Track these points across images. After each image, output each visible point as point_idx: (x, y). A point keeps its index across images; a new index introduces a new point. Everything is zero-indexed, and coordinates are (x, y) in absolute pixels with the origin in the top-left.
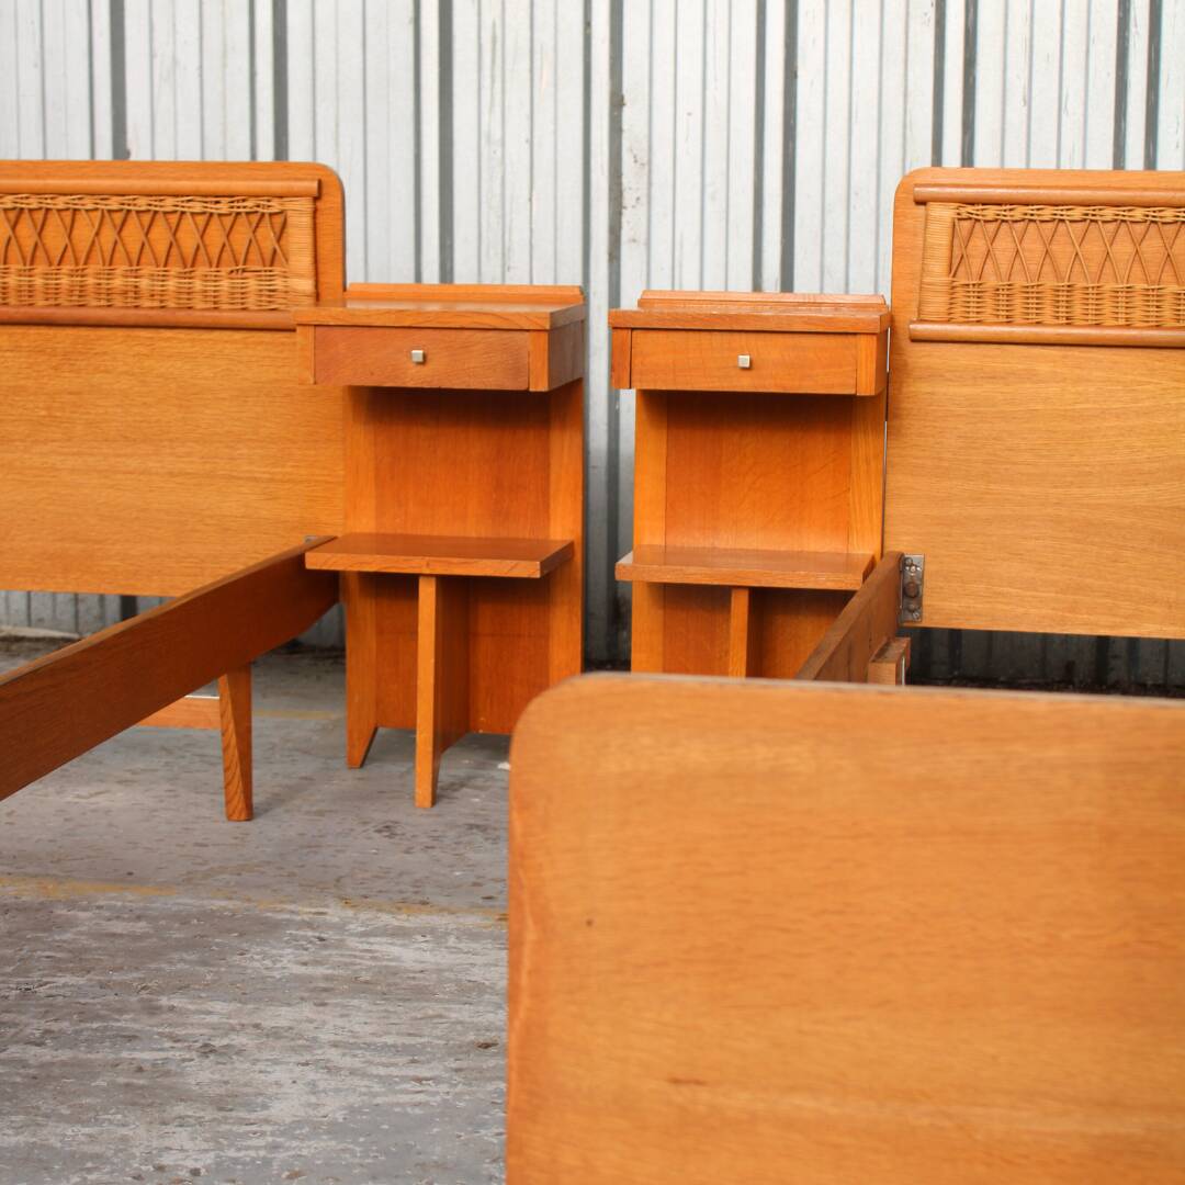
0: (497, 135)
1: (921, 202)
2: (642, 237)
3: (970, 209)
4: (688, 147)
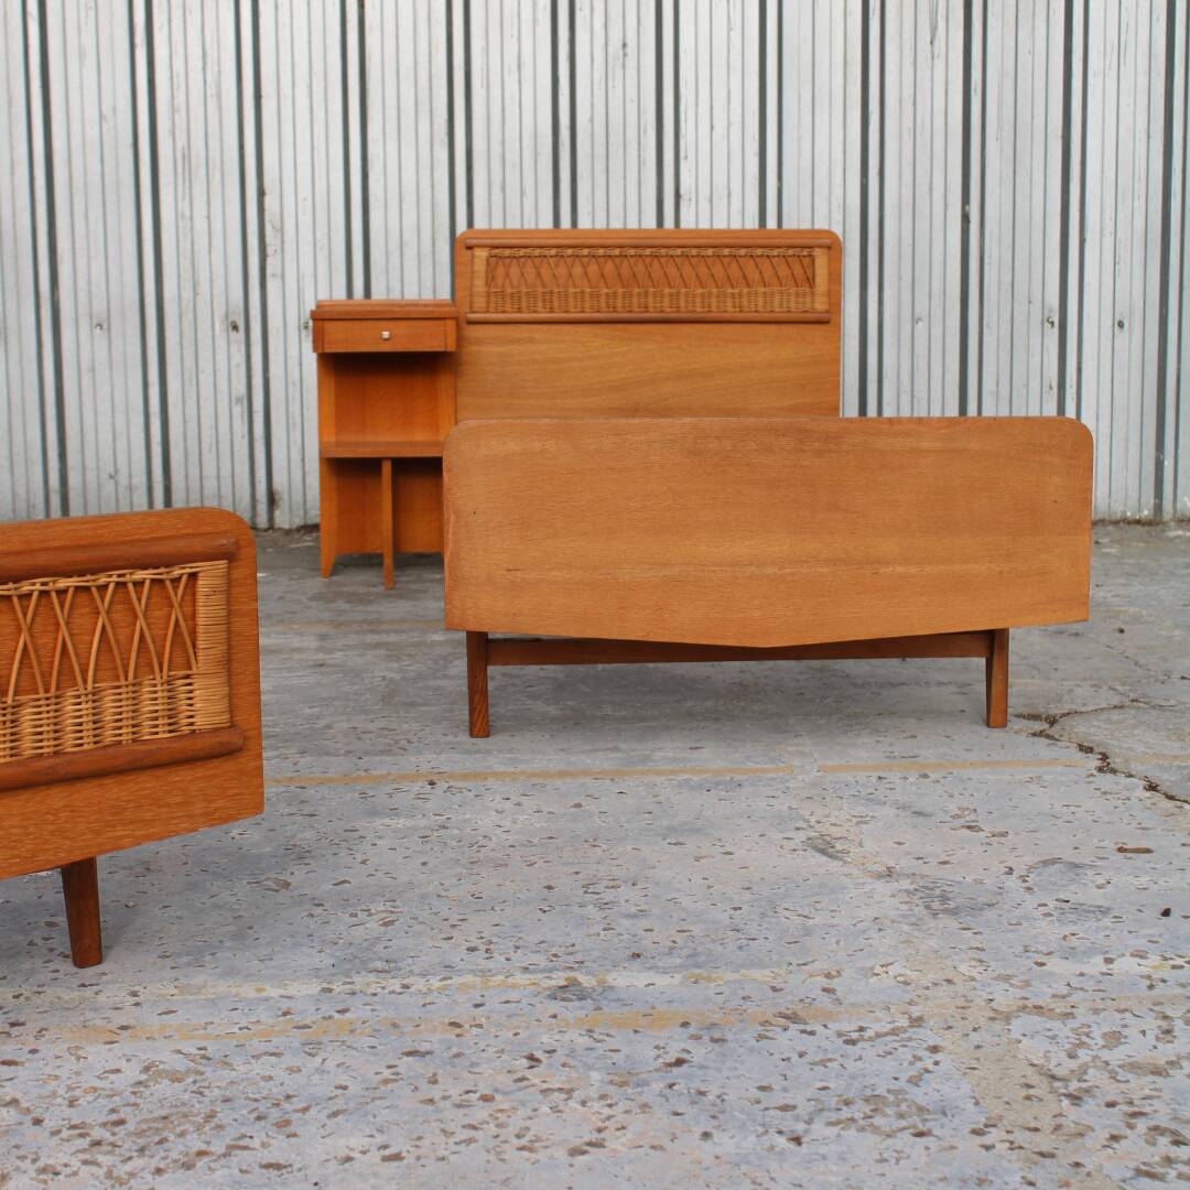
0: (188, 213)
1: (470, 248)
2: (279, 273)
3: (497, 251)
4: (305, 219)
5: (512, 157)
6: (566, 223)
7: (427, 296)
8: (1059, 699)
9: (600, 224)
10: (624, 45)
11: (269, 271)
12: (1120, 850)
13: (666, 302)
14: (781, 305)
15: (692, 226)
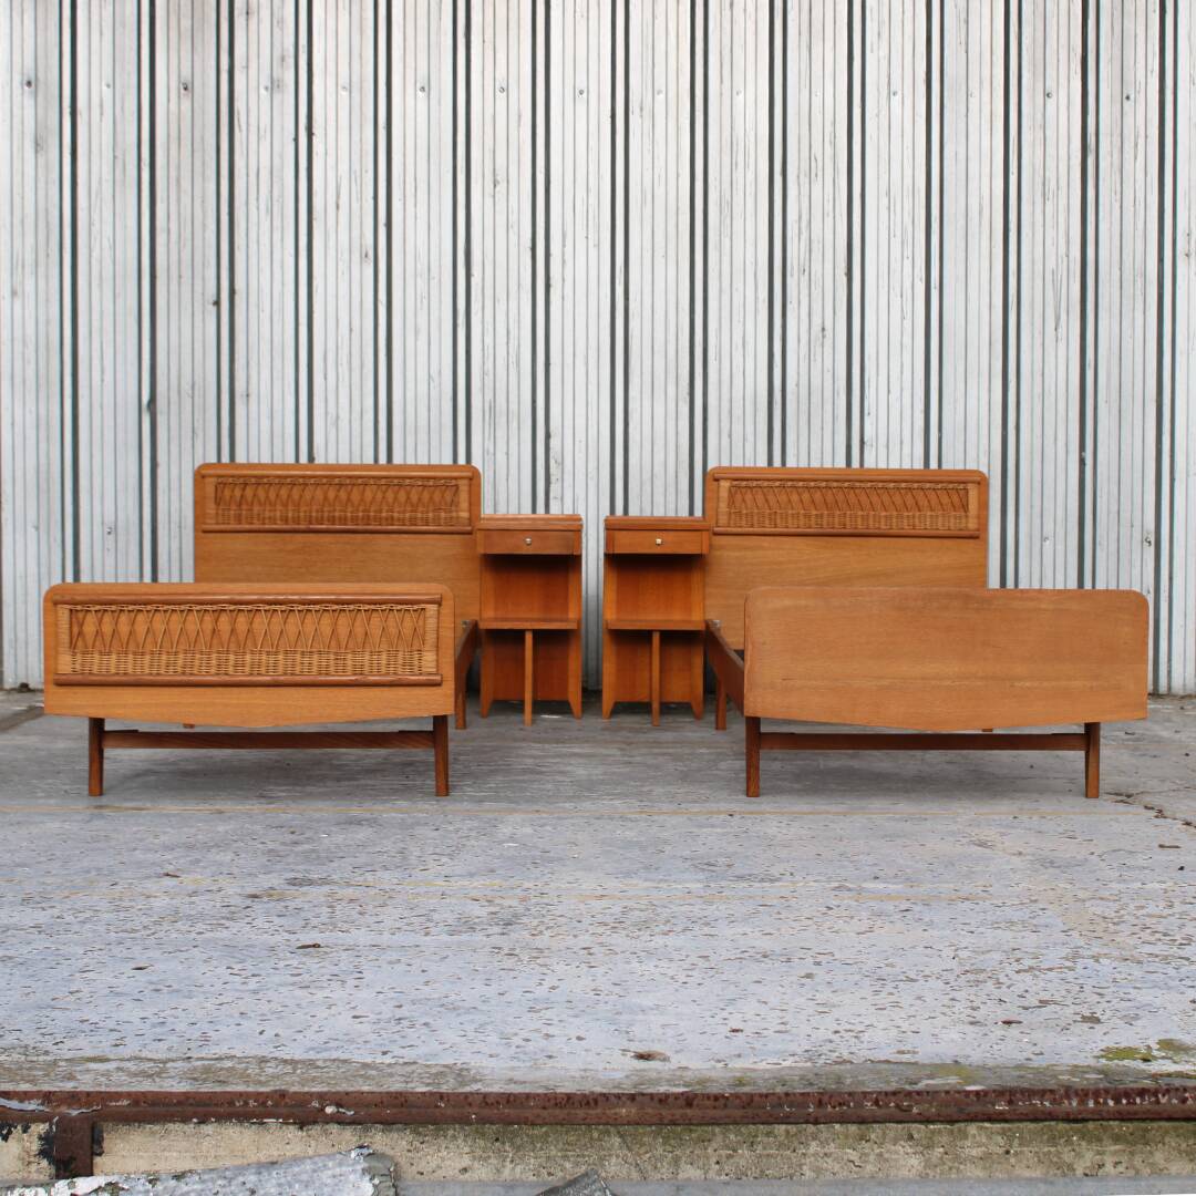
0: (492, 450)
1: (717, 480)
2: (559, 497)
3: (736, 482)
4: (580, 457)
5: (738, 412)
6: (777, 462)
7: (671, 514)
9: (803, 464)
10: (823, 329)
11: (552, 495)
12: (1161, 846)
13: (859, 521)
14: (943, 525)
15: (873, 466)
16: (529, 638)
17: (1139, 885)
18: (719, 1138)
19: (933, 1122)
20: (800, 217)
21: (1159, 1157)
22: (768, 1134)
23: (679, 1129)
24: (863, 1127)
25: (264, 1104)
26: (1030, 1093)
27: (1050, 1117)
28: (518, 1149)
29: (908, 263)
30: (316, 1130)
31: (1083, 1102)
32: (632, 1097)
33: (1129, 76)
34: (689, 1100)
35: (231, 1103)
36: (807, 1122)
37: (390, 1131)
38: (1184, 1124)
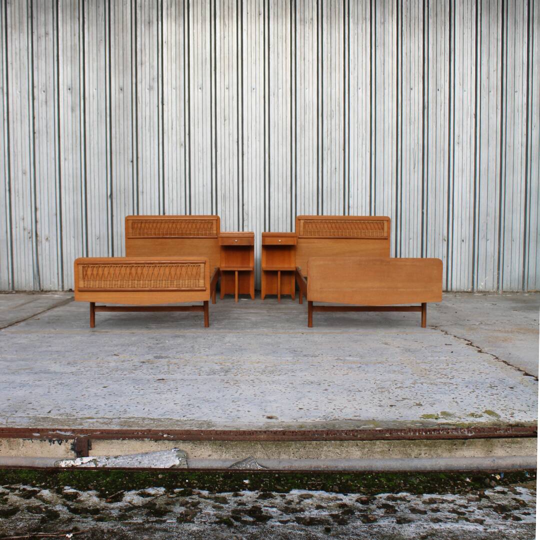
0: (224, 211)
1: (300, 220)
2: (247, 225)
3: (306, 221)
4: (254, 212)
5: (307, 196)
6: (320, 214)
7: (285, 231)
8: (438, 323)
9: (329, 214)
10: (336, 169)
11: (244, 225)
12: (446, 344)
13: (347, 234)
14: (376, 235)
15: (352, 215)
16: (236, 273)
17: (437, 358)
18: (294, 446)
19: (365, 440)
20: (328, 131)
21: (439, 451)
22: (310, 444)
23: (280, 442)
24: (342, 442)
25: (144, 434)
26: (397, 430)
27: (404, 438)
28: (227, 449)
29: (364, 146)
30: (161, 442)
31: (414, 433)
32: (265, 432)
33: (439, 82)
34: (284, 433)
35: (133, 433)
36: (323, 440)
37: (185, 443)
38: (448, 441)
